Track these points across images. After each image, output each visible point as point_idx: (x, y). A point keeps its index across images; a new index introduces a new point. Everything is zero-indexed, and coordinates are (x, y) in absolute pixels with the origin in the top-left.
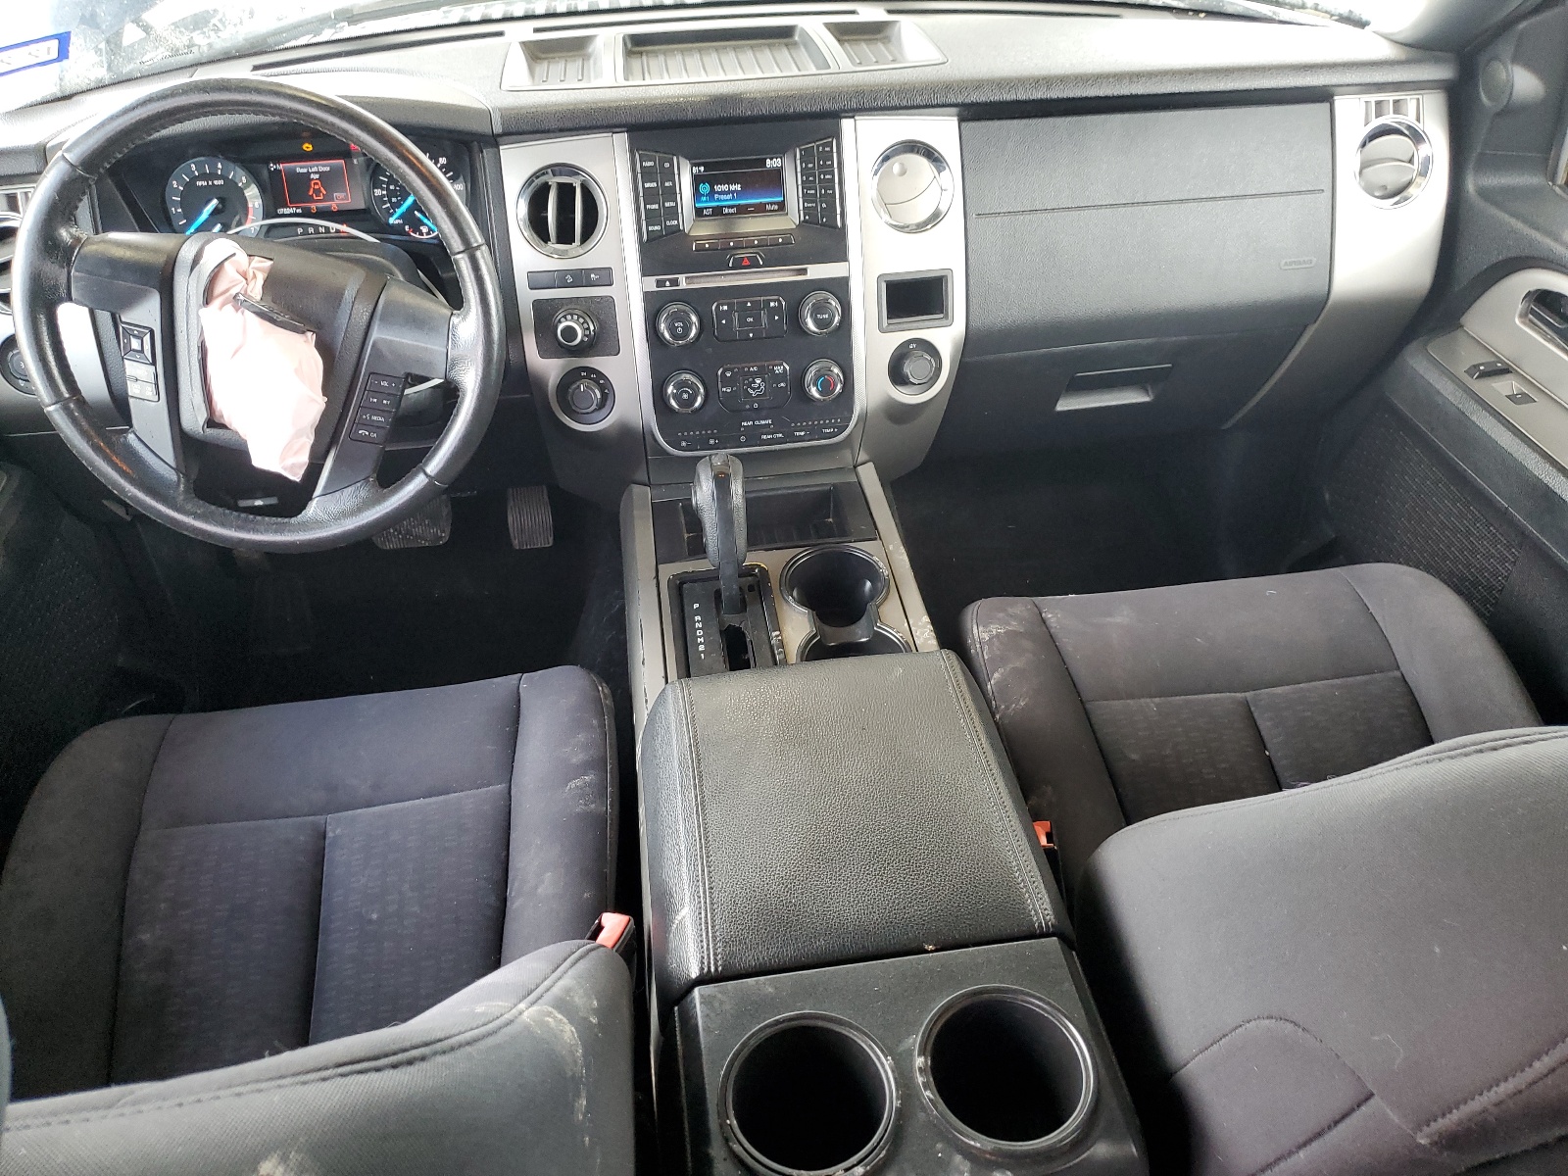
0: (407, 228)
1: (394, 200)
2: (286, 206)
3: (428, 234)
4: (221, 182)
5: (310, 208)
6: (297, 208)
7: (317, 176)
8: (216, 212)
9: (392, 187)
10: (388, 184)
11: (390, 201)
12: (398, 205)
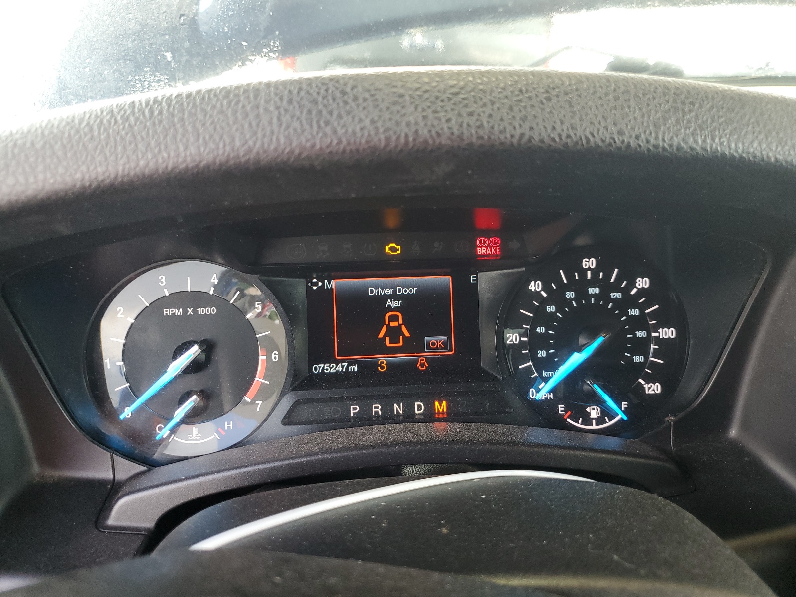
0: (561, 409)
1: (542, 354)
2: (330, 359)
3: (600, 421)
4: (213, 311)
5: (375, 365)
6: (351, 363)
7: (398, 304)
8: (194, 367)
9: (540, 330)
10: (535, 323)
11: (533, 356)
12: (551, 364)
